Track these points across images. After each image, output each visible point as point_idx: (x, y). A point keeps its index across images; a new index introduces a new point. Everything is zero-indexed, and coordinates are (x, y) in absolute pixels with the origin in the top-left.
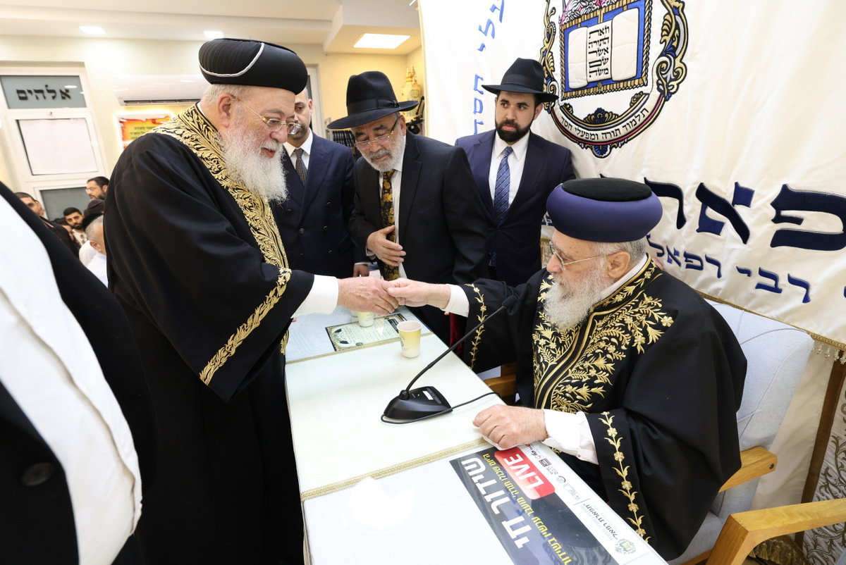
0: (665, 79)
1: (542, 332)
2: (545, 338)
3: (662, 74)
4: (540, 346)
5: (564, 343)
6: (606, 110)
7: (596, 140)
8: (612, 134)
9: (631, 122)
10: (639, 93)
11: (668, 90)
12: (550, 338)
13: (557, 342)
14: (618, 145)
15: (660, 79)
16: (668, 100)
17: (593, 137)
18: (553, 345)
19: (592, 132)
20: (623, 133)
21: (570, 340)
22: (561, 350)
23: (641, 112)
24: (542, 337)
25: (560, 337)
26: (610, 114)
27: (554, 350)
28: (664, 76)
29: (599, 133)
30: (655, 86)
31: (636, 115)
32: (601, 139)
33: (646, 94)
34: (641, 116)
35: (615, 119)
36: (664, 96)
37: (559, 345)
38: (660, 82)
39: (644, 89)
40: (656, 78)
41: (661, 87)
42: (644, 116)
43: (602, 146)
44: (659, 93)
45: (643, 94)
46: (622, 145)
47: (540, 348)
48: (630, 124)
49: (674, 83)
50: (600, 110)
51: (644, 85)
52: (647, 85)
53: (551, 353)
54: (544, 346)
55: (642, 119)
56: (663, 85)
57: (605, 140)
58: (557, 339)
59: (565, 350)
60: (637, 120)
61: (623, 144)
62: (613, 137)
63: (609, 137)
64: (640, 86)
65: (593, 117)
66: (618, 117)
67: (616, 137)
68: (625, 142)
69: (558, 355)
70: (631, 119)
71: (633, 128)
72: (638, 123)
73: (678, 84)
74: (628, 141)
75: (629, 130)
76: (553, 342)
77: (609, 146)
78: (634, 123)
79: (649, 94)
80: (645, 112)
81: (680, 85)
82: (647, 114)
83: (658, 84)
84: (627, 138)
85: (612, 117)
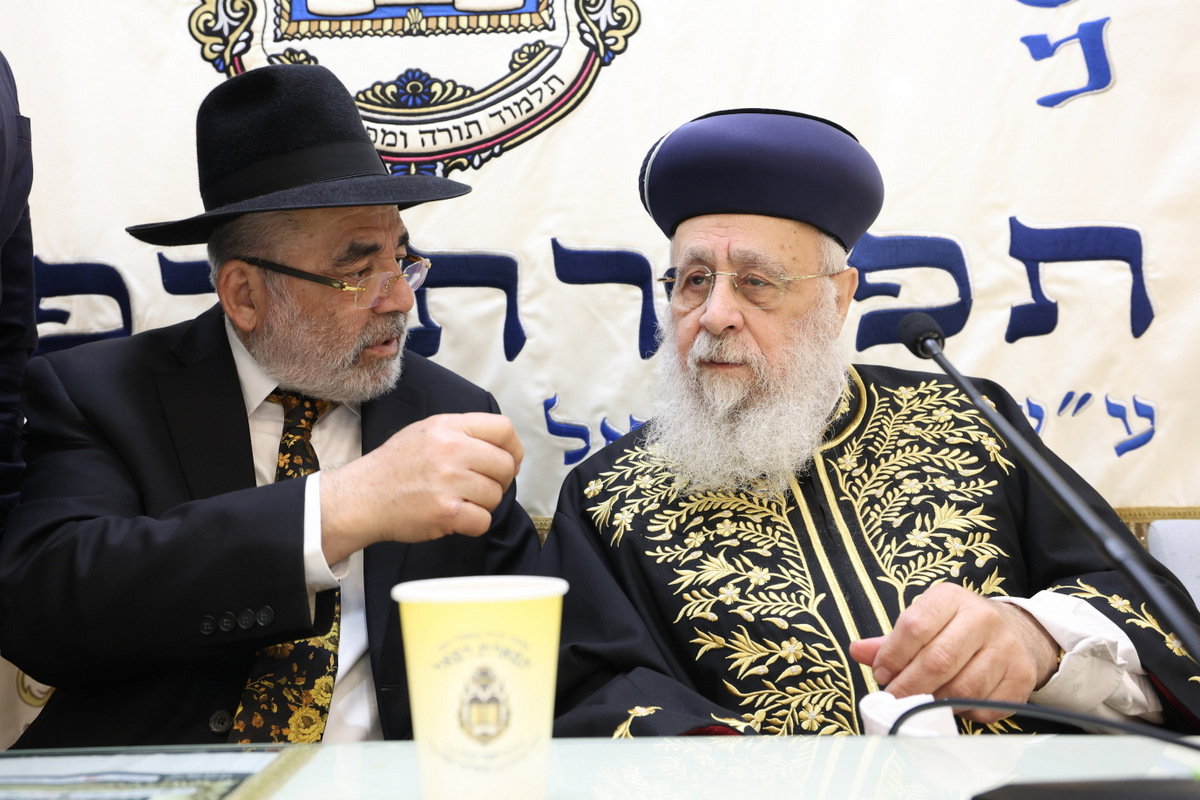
0: (597, 23)
1: (703, 578)
2: (723, 582)
3: (588, 12)
4: (736, 605)
5: (775, 550)
6: (433, 76)
7: (400, 148)
8: (455, 133)
9: (517, 104)
10: (536, 44)
11: (607, 47)
12: (732, 570)
13: (759, 561)
14: (471, 163)
15: (583, 21)
16: (608, 64)
17: (390, 139)
18: (759, 576)
19: (388, 128)
20: (488, 133)
21: (783, 534)
22: (789, 567)
23: (546, 83)
24: (715, 588)
25: (754, 546)
26: (450, 86)
27: (774, 581)
28: (595, 17)
29: (412, 131)
30: (575, 34)
31: (532, 88)
32: (414, 146)
33: (553, 48)
34: (546, 91)
35: (463, 97)
36: (598, 55)
37: (774, 561)
38: (584, 27)
39: (546, 36)
40: (575, 18)
41: (588, 37)
42: (553, 91)
43: (417, 164)
44: (587, 49)
45: (545, 46)
46: (483, 162)
47: (740, 610)
48: (515, 109)
49: (619, 34)
50: (412, 75)
51: (546, 27)
52: (554, 28)
53: (778, 592)
54: (742, 595)
55: (548, 99)
56: (592, 33)
57: (429, 147)
58: (750, 556)
59: (798, 562)
60: (534, 99)
61: (488, 159)
62: (457, 142)
63: (443, 141)
64: (536, 29)
65: (392, 89)
66: (473, 93)
67: (466, 142)
68: (494, 155)
69: (798, 581)
70: (517, 98)
71: (520, 119)
72: (538, 107)
73: (626, 37)
74: (502, 151)
75: (511, 122)
76: (748, 569)
77: (440, 166)
78: (525, 106)
79: (561, 49)
80: (554, 83)
81: (630, 39)
82: (560, 89)
83: (582, 32)
84: (502, 143)
85: (454, 92)
